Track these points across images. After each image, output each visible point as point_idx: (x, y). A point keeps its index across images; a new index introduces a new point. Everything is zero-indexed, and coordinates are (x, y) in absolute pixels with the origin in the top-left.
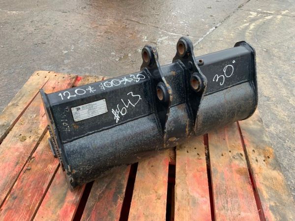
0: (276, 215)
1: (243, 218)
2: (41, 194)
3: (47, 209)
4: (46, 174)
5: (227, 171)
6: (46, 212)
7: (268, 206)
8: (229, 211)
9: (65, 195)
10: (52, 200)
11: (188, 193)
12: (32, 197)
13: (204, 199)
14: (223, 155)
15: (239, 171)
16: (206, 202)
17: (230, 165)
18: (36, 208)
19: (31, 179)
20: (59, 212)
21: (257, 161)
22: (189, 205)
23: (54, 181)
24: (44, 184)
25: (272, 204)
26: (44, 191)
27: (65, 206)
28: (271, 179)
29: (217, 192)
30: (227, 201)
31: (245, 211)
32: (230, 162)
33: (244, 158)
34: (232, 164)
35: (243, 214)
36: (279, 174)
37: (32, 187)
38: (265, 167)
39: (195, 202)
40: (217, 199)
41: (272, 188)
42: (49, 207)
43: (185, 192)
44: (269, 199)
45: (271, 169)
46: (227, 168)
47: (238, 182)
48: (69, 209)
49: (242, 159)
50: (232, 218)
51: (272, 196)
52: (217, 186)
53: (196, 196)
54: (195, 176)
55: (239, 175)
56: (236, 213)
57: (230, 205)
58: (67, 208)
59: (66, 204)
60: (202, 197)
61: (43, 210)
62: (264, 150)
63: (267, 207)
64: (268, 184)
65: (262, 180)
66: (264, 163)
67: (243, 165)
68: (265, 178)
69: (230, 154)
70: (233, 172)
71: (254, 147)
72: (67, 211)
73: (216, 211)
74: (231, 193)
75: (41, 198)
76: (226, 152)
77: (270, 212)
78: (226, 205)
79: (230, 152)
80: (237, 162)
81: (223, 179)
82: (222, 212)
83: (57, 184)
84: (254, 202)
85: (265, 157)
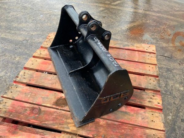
1: (128, 54)
2: (122, 125)
3: (131, 120)
4: (108, 124)
6: (133, 120)
9: (122, 112)
10: (126, 118)
12: (124, 129)
18: (131, 125)
19: (112, 133)
20: (132, 113)
23: (112, 119)
24: (115, 124)
25: (122, 46)
26: (119, 123)
27: (128, 111)
30: (121, 56)
31: (125, 53)
37: (118, 131)
42: (130, 118)
48: (130, 109)
51: (119, 45)
58: (129, 110)
59: (127, 111)
61: (132, 121)
72: (131, 110)
74: (118, 54)
75: (125, 124)
77: (125, 47)
78: (123, 57)
82: (126, 58)
83: (115, 117)
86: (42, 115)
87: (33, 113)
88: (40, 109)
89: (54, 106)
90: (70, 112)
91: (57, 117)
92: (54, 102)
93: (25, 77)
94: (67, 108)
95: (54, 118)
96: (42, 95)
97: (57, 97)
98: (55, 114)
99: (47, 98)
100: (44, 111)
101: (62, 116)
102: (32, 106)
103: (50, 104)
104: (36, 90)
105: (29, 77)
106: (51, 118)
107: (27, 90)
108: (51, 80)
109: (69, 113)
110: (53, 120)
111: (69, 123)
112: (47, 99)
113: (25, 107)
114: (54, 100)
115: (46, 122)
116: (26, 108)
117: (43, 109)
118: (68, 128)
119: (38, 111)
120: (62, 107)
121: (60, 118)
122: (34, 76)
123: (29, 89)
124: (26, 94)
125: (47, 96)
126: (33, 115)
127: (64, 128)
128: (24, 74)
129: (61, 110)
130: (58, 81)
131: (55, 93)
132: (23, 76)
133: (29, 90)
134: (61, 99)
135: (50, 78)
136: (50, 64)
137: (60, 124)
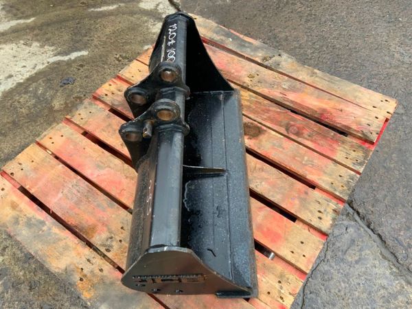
0: (37, 221)
1: (58, 192)
5: (103, 217)
7: (47, 223)
8: (71, 186)
11: (110, 167)
13: (95, 176)
14: (122, 228)
15: (93, 229)
16: (92, 174)
17: (106, 225)
21: (89, 260)
22: (101, 162)
25: (45, 228)
28: (61, 254)
29: (92, 190)
30: (79, 192)
31: (60, 199)
32: (109, 229)
33: (103, 250)
34: (105, 228)
35: (60, 195)
36: (59, 268)
38: (75, 261)
39: (98, 167)
40: (87, 186)
41: (54, 243)
43: (112, 165)
44: (50, 229)
45: (69, 266)
46: (105, 219)
47: (86, 217)
49: (103, 245)
50: (65, 185)
51: (49, 234)
52: (97, 194)
53: (102, 172)
54: (120, 183)
55: (90, 224)
56: (65, 191)
57: (74, 191)
60: (98, 176)
62: (93, 286)
63: (47, 220)
64: (62, 244)
65: (68, 243)
66: (80, 266)
67: (96, 240)
68: (66, 248)
69: (118, 239)
70: (97, 220)
71: (105, 276)
73: (79, 177)
74: (81, 201)
76: (122, 236)
77: (42, 219)
78: (77, 188)
79: (120, 241)
80: (104, 235)
81: (98, 206)
82: (75, 181)
84: (59, 214)
85: (85, 276)
86: (285, 122)
87: (298, 128)
88: (287, 130)
89: (265, 128)
90: (243, 115)
91: (263, 113)
92: (264, 134)
93: (318, 207)
94: (246, 120)
95: (267, 113)
96: (282, 151)
97: (258, 141)
98: (265, 117)
99: (274, 145)
100: (281, 126)
101: (255, 112)
102: (299, 140)
103: (270, 133)
104: (293, 166)
105: (309, 203)
106: (271, 114)
107: (311, 172)
108: (263, 179)
109: (243, 112)
110: (269, 110)
111: (248, 101)
112: (275, 142)
113: (312, 141)
114: (263, 138)
115: (279, 110)
116: (310, 138)
117: (283, 130)
118: (250, 96)
119: (291, 129)
120: (252, 123)
121: (259, 110)
122: (297, 202)
123: (307, 172)
124: (313, 165)
125: (273, 148)
126: (298, 125)
127: (256, 98)
128: (320, 215)
129: (255, 121)
130: (249, 173)
131: (259, 148)
132: (322, 210)
133: (306, 170)
134: (251, 135)
135: (263, 183)
136: (260, 227)
137: (260, 103)
